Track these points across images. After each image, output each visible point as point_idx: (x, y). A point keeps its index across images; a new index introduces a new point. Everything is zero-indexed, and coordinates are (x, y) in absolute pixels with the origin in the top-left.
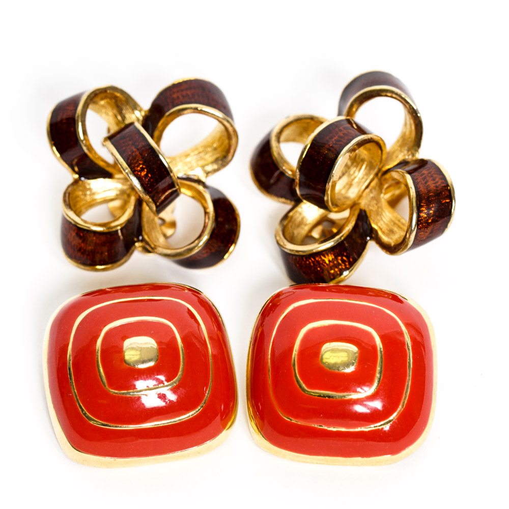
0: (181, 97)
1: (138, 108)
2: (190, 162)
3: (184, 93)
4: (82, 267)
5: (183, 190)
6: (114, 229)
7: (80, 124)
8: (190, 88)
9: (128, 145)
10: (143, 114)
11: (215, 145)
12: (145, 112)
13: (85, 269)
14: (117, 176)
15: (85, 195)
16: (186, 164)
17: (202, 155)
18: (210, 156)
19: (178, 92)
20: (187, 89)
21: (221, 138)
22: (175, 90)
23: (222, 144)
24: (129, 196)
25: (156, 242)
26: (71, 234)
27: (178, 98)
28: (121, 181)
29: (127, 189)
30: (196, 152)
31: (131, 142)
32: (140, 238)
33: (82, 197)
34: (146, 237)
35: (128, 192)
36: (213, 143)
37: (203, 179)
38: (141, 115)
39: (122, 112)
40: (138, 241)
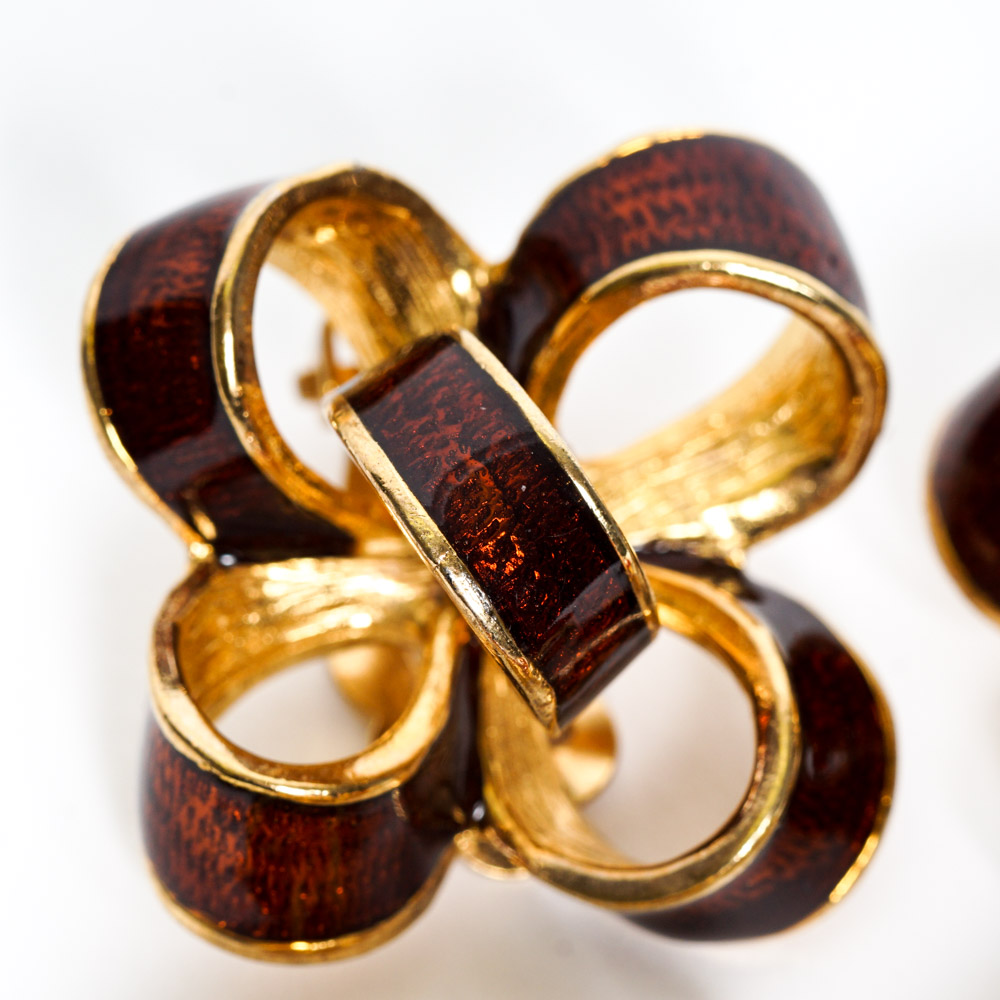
0: (650, 217)
1: (463, 258)
2: (680, 483)
3: (664, 199)
4: (236, 945)
5: (665, 614)
6: (375, 792)
7: (228, 339)
8: (686, 179)
9: (445, 444)
10: (483, 278)
11: (785, 414)
12: (492, 270)
13: (246, 955)
14: (376, 545)
15: (240, 627)
16: (663, 492)
17: (732, 451)
18: (765, 461)
19: (636, 192)
20: (673, 183)
21: (808, 382)
22: (621, 185)
23: (816, 410)
24: (426, 633)
25: (541, 831)
26: (192, 812)
27: (639, 219)
28: (393, 566)
29: (419, 602)
30: (704, 442)
31: (454, 430)
32: (478, 813)
33: (229, 637)
34: (498, 810)
35: (422, 615)
36: (779, 401)
37: (737, 558)
38: (474, 283)
39: (393, 273)
40: (469, 823)
